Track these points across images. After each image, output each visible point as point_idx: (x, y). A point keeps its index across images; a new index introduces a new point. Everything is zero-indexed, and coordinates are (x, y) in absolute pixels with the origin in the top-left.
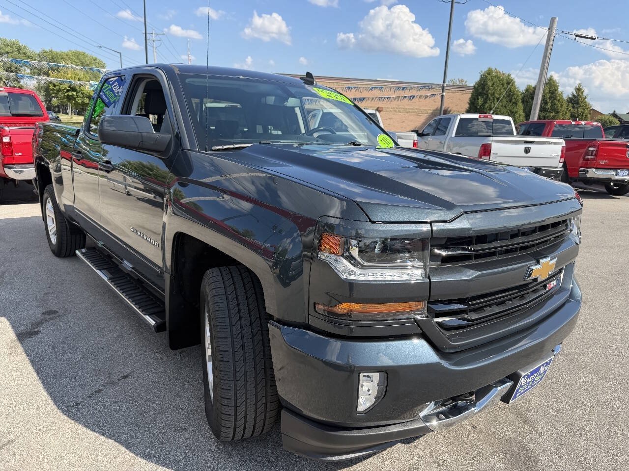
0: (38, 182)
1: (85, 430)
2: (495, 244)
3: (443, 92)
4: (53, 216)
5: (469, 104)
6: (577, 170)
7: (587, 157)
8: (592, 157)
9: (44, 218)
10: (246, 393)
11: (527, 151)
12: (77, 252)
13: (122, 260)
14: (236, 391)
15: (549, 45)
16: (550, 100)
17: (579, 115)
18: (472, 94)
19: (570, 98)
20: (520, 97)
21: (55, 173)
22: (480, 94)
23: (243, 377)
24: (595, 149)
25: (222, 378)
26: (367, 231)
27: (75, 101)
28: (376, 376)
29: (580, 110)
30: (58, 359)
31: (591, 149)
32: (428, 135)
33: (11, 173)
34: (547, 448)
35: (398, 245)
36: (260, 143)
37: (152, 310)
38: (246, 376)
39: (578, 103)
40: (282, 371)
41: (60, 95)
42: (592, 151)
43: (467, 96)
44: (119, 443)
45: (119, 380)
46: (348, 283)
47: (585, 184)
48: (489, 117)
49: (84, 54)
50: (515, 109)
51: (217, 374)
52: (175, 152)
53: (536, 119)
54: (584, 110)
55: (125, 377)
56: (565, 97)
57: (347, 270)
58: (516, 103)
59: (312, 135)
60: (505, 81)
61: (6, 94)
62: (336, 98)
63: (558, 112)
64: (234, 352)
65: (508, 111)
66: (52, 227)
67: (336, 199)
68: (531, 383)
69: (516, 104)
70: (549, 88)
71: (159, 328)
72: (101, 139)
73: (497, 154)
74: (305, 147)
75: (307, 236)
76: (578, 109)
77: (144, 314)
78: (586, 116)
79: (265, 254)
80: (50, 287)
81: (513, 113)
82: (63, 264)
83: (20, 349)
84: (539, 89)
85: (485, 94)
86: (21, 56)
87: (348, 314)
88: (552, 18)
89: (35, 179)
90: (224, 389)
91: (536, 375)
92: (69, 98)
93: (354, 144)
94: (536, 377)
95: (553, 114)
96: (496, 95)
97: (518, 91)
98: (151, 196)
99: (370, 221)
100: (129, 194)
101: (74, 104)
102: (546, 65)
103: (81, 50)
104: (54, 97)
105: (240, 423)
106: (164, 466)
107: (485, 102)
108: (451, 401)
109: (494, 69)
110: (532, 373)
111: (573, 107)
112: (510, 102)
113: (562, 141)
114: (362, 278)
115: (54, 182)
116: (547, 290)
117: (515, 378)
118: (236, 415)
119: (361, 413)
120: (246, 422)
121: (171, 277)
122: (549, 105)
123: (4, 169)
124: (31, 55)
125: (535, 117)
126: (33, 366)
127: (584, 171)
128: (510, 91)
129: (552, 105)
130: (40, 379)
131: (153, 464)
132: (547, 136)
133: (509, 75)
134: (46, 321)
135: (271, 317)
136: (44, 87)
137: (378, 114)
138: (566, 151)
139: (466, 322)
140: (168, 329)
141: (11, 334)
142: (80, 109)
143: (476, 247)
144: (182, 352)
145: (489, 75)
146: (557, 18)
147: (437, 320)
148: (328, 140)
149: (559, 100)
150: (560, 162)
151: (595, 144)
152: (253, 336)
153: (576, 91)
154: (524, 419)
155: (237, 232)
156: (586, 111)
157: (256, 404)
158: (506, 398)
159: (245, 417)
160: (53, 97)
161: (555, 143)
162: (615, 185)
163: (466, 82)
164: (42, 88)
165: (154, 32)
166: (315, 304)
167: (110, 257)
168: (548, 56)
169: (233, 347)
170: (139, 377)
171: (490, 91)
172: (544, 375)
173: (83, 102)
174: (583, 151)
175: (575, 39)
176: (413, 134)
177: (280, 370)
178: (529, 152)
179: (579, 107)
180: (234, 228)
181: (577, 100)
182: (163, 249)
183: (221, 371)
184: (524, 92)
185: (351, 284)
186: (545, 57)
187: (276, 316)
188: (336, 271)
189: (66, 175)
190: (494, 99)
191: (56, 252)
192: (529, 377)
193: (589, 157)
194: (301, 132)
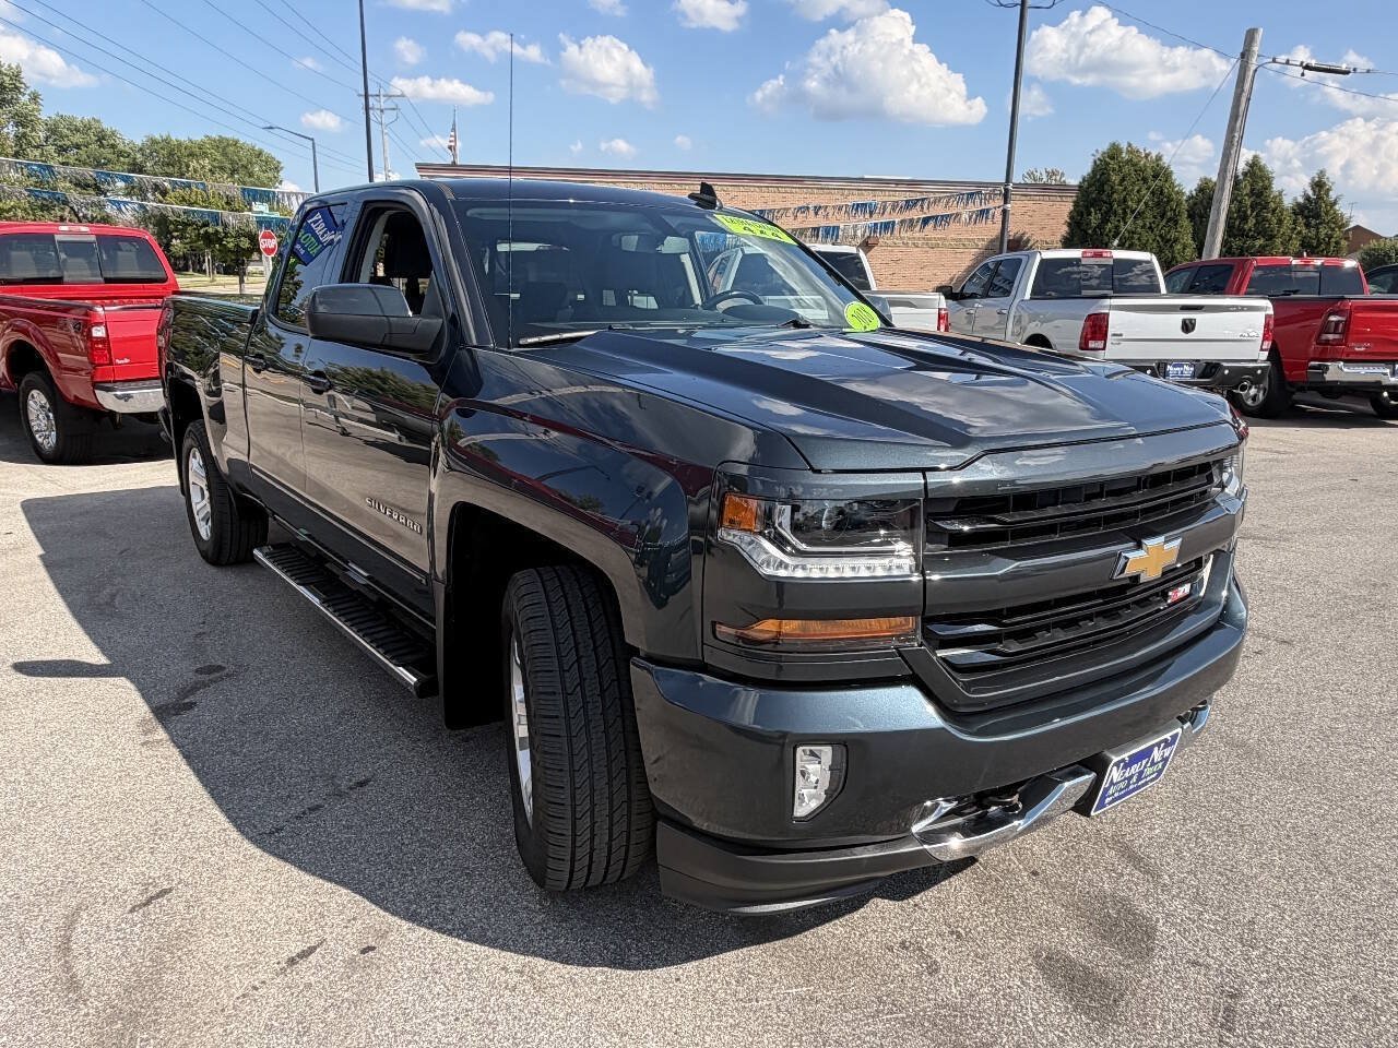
0: (171, 416)
1: (295, 872)
2: (1050, 511)
3: (1006, 202)
4: (203, 484)
5: (1069, 225)
6: (1305, 366)
7: (1325, 337)
8: (1337, 336)
9: (185, 488)
10: (592, 796)
11: (1188, 326)
12: (256, 552)
13: (347, 563)
14: (574, 790)
15: (1243, 91)
16: (1252, 212)
17: (1319, 244)
18: (1076, 204)
19: (1298, 204)
20: (1185, 206)
21: (208, 397)
22: (1094, 203)
23: (586, 765)
24: (1344, 319)
25: (547, 765)
26: (808, 488)
27: (221, 244)
28: (826, 752)
29: (1323, 231)
30: (234, 753)
31: (1333, 318)
32: (973, 296)
33: (108, 400)
34: (1175, 911)
35: (863, 515)
36: (610, 328)
37: (409, 657)
38: (591, 765)
39: (1317, 216)
40: (659, 763)
41: (190, 232)
42: (1337, 323)
43: (1066, 207)
44: (361, 894)
45: (351, 788)
46: (775, 584)
47: (1324, 396)
48: (1104, 255)
49: (236, 142)
50: (1173, 234)
51: (538, 759)
52: (450, 352)
53: (1216, 256)
54: (1333, 230)
55: (362, 784)
56: (1288, 202)
57: (772, 560)
58: (1174, 221)
59: (713, 307)
60: (1150, 172)
61: (93, 238)
62: (762, 232)
63: (1272, 237)
64: (568, 718)
65: (1158, 238)
66: (201, 504)
67: (747, 429)
68: (1134, 780)
69: (1176, 222)
70: (1251, 185)
71: (424, 689)
72: (312, 331)
73: (1121, 335)
74: (699, 334)
75: (697, 504)
76: (1318, 229)
77: (395, 665)
78: (1337, 243)
79: (622, 538)
80: (204, 623)
81: (1168, 241)
82: (226, 581)
83: (161, 734)
84: (1222, 189)
85: (1105, 202)
86: (107, 152)
87: (776, 640)
88: (1248, 31)
89: (165, 411)
90: (550, 786)
91: (1144, 762)
92: (209, 239)
93: (797, 324)
94: (1145, 767)
95: (1260, 242)
96: (1130, 203)
97: (1180, 193)
98: (393, 436)
99: (812, 469)
100: (345, 433)
101: (219, 250)
102: (1236, 135)
103: (229, 135)
104: (176, 238)
105: (583, 852)
106: (443, 933)
107: (1105, 220)
108: (975, 808)
109: (1124, 146)
110: (1135, 759)
111: (1308, 225)
112: (1162, 217)
113: (1266, 303)
114: (799, 574)
115: (206, 414)
116: (1169, 601)
117: (1098, 765)
118: (574, 835)
119: (800, 820)
120: (592, 850)
121: (446, 588)
122: (1251, 222)
123: (97, 392)
124: (127, 149)
125: (1214, 251)
126: (189, 765)
127: (1319, 367)
128: (1162, 193)
129: (1257, 223)
130: (205, 786)
131: (423, 930)
132: (1237, 293)
133: (1159, 158)
134: (205, 685)
135: (634, 651)
136: (155, 216)
137: (862, 254)
138: (1275, 325)
139: (998, 658)
140: (441, 691)
141: (143, 709)
142: (232, 260)
143: (1013, 517)
144: (467, 740)
145: (1112, 158)
146: (1261, 30)
147: (941, 653)
148: (745, 318)
149: (1274, 211)
150: (1262, 350)
151: (1342, 307)
152: (603, 691)
153: (1313, 189)
154: (1134, 859)
155: (569, 500)
156: (1337, 233)
157: (611, 816)
158: (1083, 806)
159: (592, 840)
160: (173, 237)
161: (1251, 309)
162: (1392, 396)
163: (1063, 174)
164: (150, 218)
165: (382, 92)
166: (714, 624)
167: (322, 559)
168: (1241, 113)
169: (567, 709)
170: (388, 784)
171: (1115, 196)
172: (1164, 766)
173: (237, 246)
174: (1318, 323)
175: (1303, 75)
176: (937, 297)
177: (656, 762)
178: (1193, 329)
179: (1321, 223)
180: (564, 494)
181: (1316, 208)
182: (430, 536)
183: (546, 753)
184: (1194, 193)
185: (780, 585)
186: (1234, 117)
187: (643, 648)
188: (750, 561)
189: (231, 400)
190: (1125, 213)
191: (210, 554)
192: (1128, 765)
193: (1331, 337)
194: (693, 301)
